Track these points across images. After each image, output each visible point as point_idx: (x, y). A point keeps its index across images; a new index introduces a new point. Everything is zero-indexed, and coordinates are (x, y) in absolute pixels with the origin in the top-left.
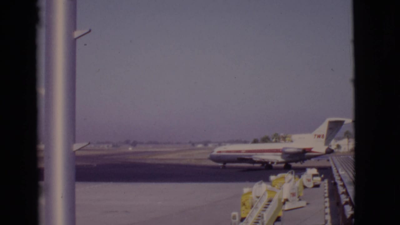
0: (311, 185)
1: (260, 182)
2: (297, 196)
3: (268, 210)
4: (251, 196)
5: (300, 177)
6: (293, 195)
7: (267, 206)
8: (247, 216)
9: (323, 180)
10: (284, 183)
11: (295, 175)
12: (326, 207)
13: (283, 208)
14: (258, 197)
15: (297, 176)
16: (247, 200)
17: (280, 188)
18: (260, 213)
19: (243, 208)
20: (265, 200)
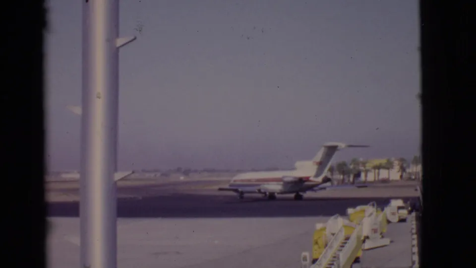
0: (395, 219)
1: (335, 216)
2: (379, 232)
3: (345, 249)
4: (324, 233)
5: (383, 210)
6: (375, 231)
7: (344, 245)
8: (321, 256)
10: (365, 217)
11: (377, 208)
12: (413, 246)
13: (362, 247)
14: (333, 234)
15: (379, 209)
16: (319, 237)
17: (360, 223)
18: (335, 254)
19: (316, 247)
20: (341, 238)
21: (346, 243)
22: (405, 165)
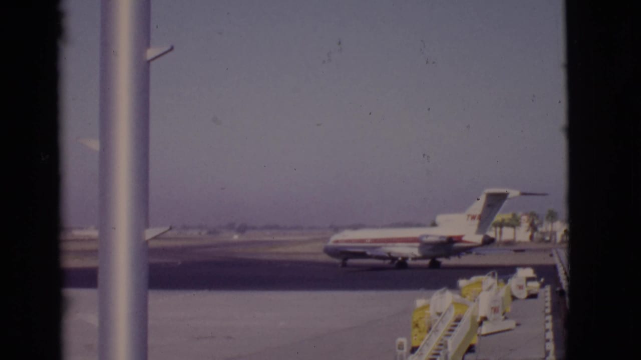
0: (523, 294)
1: (442, 290)
2: (501, 312)
3: (455, 334)
4: (427, 312)
5: (506, 282)
6: (495, 310)
7: (453, 328)
8: (422, 344)
9: (543, 286)
10: (481, 291)
11: (499, 278)
12: (547, 330)
13: (479, 332)
14: (439, 314)
15: (501, 280)
16: (421, 318)
17: (475, 299)
18: (442, 340)
19: (416, 330)
20: (450, 318)
21: (456, 326)
22: (536, 222)
